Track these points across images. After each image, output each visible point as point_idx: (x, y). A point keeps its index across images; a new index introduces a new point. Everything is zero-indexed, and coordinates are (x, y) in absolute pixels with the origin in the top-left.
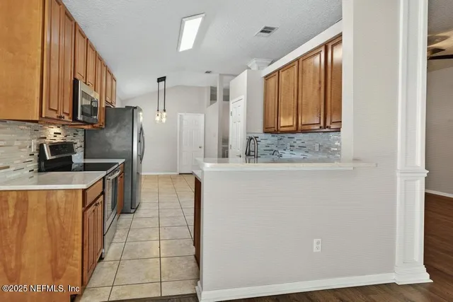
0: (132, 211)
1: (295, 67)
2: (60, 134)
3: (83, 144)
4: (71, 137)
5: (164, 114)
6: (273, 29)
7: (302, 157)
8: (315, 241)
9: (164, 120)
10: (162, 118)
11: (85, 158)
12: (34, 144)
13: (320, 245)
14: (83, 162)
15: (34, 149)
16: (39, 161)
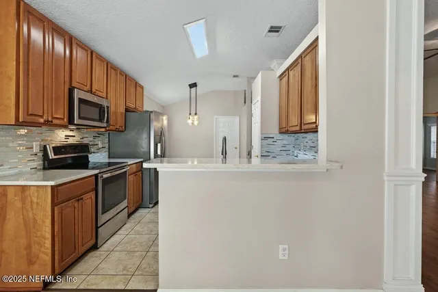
0: (151, 206)
1: (299, 66)
2: (74, 136)
3: (107, 145)
4: (92, 139)
5: (196, 117)
6: (280, 27)
7: (312, 157)
8: (281, 247)
9: (196, 123)
10: (193, 121)
11: (109, 158)
12: (36, 145)
13: (287, 252)
14: (107, 161)
15: (36, 149)
16: (44, 161)
